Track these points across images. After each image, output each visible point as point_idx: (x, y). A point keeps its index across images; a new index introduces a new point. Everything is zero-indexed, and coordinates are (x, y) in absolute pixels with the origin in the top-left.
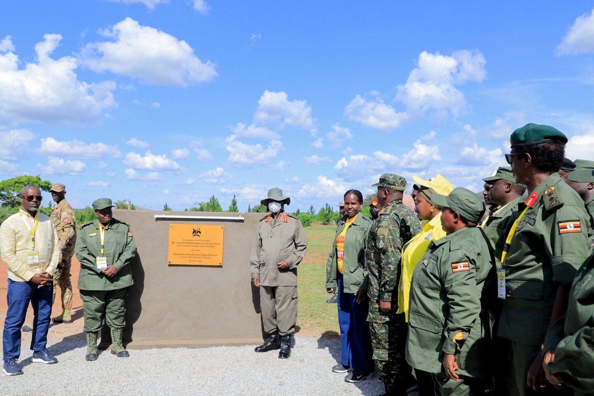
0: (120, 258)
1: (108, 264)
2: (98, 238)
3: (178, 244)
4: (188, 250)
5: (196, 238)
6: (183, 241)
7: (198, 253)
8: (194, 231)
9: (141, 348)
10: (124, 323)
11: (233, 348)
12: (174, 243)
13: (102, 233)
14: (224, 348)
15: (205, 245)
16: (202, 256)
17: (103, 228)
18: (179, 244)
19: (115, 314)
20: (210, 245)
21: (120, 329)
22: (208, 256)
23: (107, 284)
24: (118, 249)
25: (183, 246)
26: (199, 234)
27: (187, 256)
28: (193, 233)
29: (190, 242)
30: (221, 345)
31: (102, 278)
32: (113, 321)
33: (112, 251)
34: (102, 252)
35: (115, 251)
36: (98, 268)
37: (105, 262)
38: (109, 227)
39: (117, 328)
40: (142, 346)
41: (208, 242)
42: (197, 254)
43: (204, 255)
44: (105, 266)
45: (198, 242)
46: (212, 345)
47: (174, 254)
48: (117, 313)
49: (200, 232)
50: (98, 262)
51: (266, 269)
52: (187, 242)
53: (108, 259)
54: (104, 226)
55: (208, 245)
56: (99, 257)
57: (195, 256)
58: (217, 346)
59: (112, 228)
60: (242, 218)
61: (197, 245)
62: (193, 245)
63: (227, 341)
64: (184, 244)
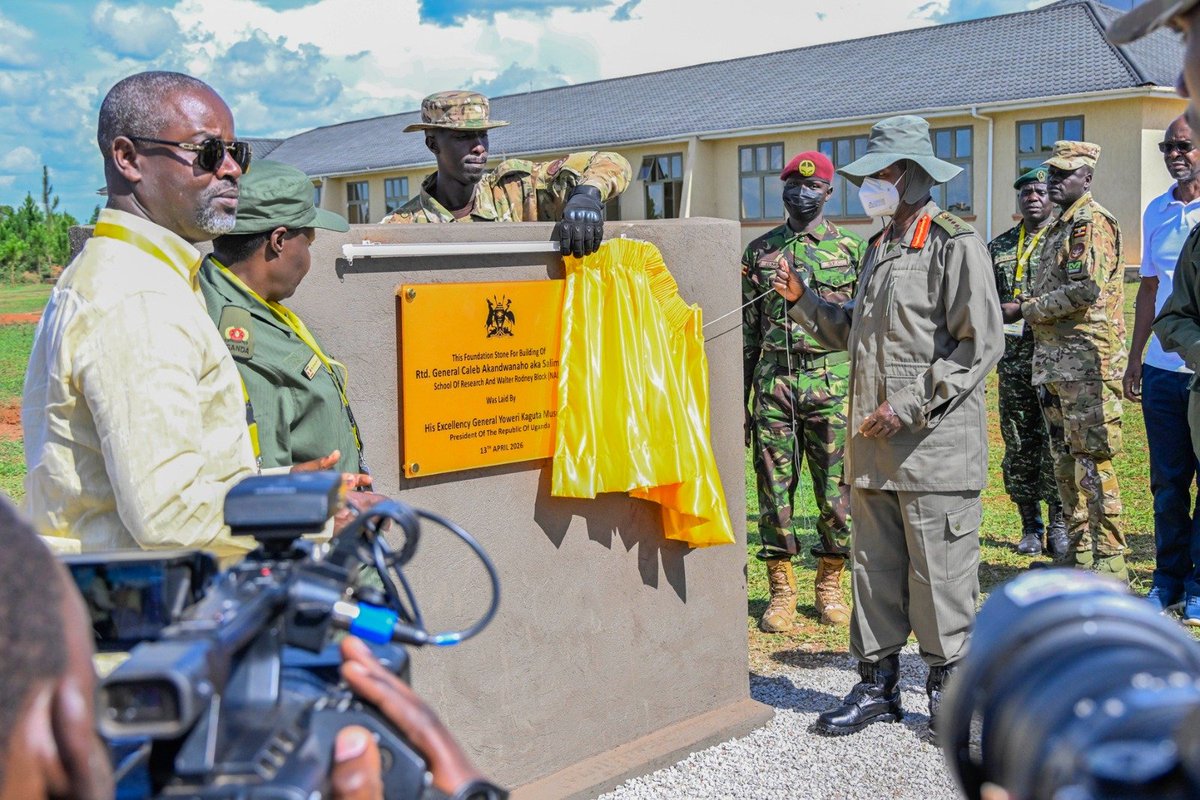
3: (437, 380)
4: (473, 402)
5: (500, 343)
6: (456, 364)
7: (507, 409)
8: (491, 313)
12: (426, 375)
15: (530, 372)
16: (521, 424)
18: (445, 380)
20: (546, 370)
22: (544, 420)
25: (456, 384)
26: (507, 324)
27: (473, 430)
28: (489, 322)
29: (481, 363)
41: (539, 359)
42: (507, 415)
43: (529, 418)
45: (506, 361)
47: (428, 428)
49: (511, 316)
52: (468, 363)
55: (540, 372)
57: (498, 426)
61: (503, 374)
62: (490, 376)
64: (460, 377)
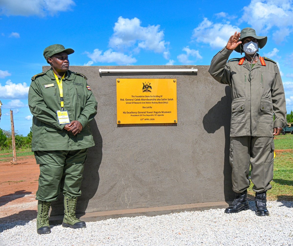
0: (82, 113)
1: (71, 119)
2: (57, 89)
3: (127, 101)
4: (138, 108)
5: (147, 94)
6: (133, 98)
7: (149, 110)
8: (144, 86)
9: (94, 219)
10: (80, 192)
11: (197, 212)
12: (123, 100)
13: (60, 84)
14: (186, 213)
15: (157, 101)
16: (154, 114)
17: (59, 79)
18: (129, 101)
19: (74, 180)
20: (163, 101)
21: (75, 198)
22: (161, 114)
23: (70, 143)
24: (79, 103)
25: (133, 103)
26: (149, 89)
27: (138, 114)
28: (143, 88)
29: (141, 98)
30: (183, 210)
31: (64, 136)
32: (70, 189)
33: (74, 104)
34: (62, 105)
35: (76, 104)
36: (60, 123)
37: (67, 116)
38: (67, 78)
39: (73, 197)
40: (95, 217)
41: (160, 98)
43: (157, 113)
44: (68, 121)
45: (149, 98)
46: (173, 212)
47: (124, 113)
48: (77, 179)
49: (150, 87)
50: (59, 117)
51: (244, 117)
52: (137, 98)
53: (70, 113)
54: (60, 77)
55: (161, 101)
56: (59, 111)
57: (146, 114)
58: (179, 212)
59: (69, 79)
60: (196, 70)
61: (148, 101)
62: (144, 101)
63: (188, 206)
64: (134, 101)
